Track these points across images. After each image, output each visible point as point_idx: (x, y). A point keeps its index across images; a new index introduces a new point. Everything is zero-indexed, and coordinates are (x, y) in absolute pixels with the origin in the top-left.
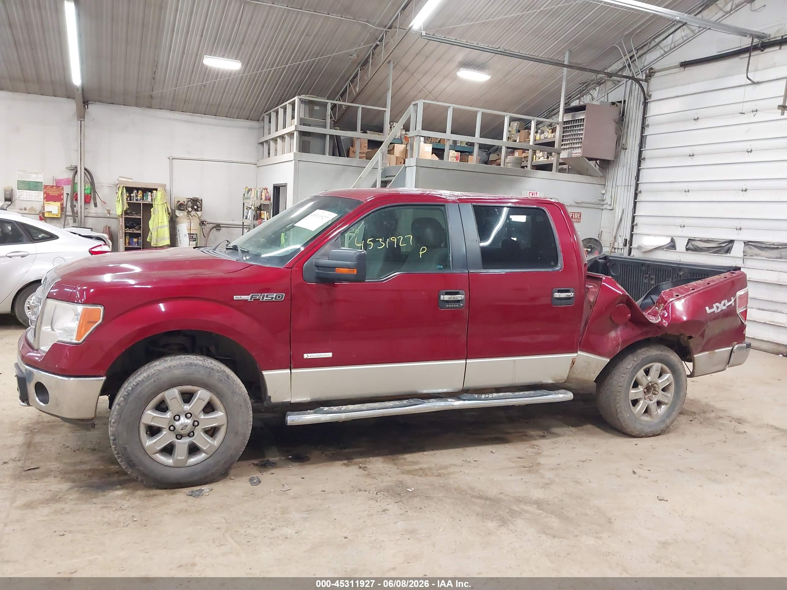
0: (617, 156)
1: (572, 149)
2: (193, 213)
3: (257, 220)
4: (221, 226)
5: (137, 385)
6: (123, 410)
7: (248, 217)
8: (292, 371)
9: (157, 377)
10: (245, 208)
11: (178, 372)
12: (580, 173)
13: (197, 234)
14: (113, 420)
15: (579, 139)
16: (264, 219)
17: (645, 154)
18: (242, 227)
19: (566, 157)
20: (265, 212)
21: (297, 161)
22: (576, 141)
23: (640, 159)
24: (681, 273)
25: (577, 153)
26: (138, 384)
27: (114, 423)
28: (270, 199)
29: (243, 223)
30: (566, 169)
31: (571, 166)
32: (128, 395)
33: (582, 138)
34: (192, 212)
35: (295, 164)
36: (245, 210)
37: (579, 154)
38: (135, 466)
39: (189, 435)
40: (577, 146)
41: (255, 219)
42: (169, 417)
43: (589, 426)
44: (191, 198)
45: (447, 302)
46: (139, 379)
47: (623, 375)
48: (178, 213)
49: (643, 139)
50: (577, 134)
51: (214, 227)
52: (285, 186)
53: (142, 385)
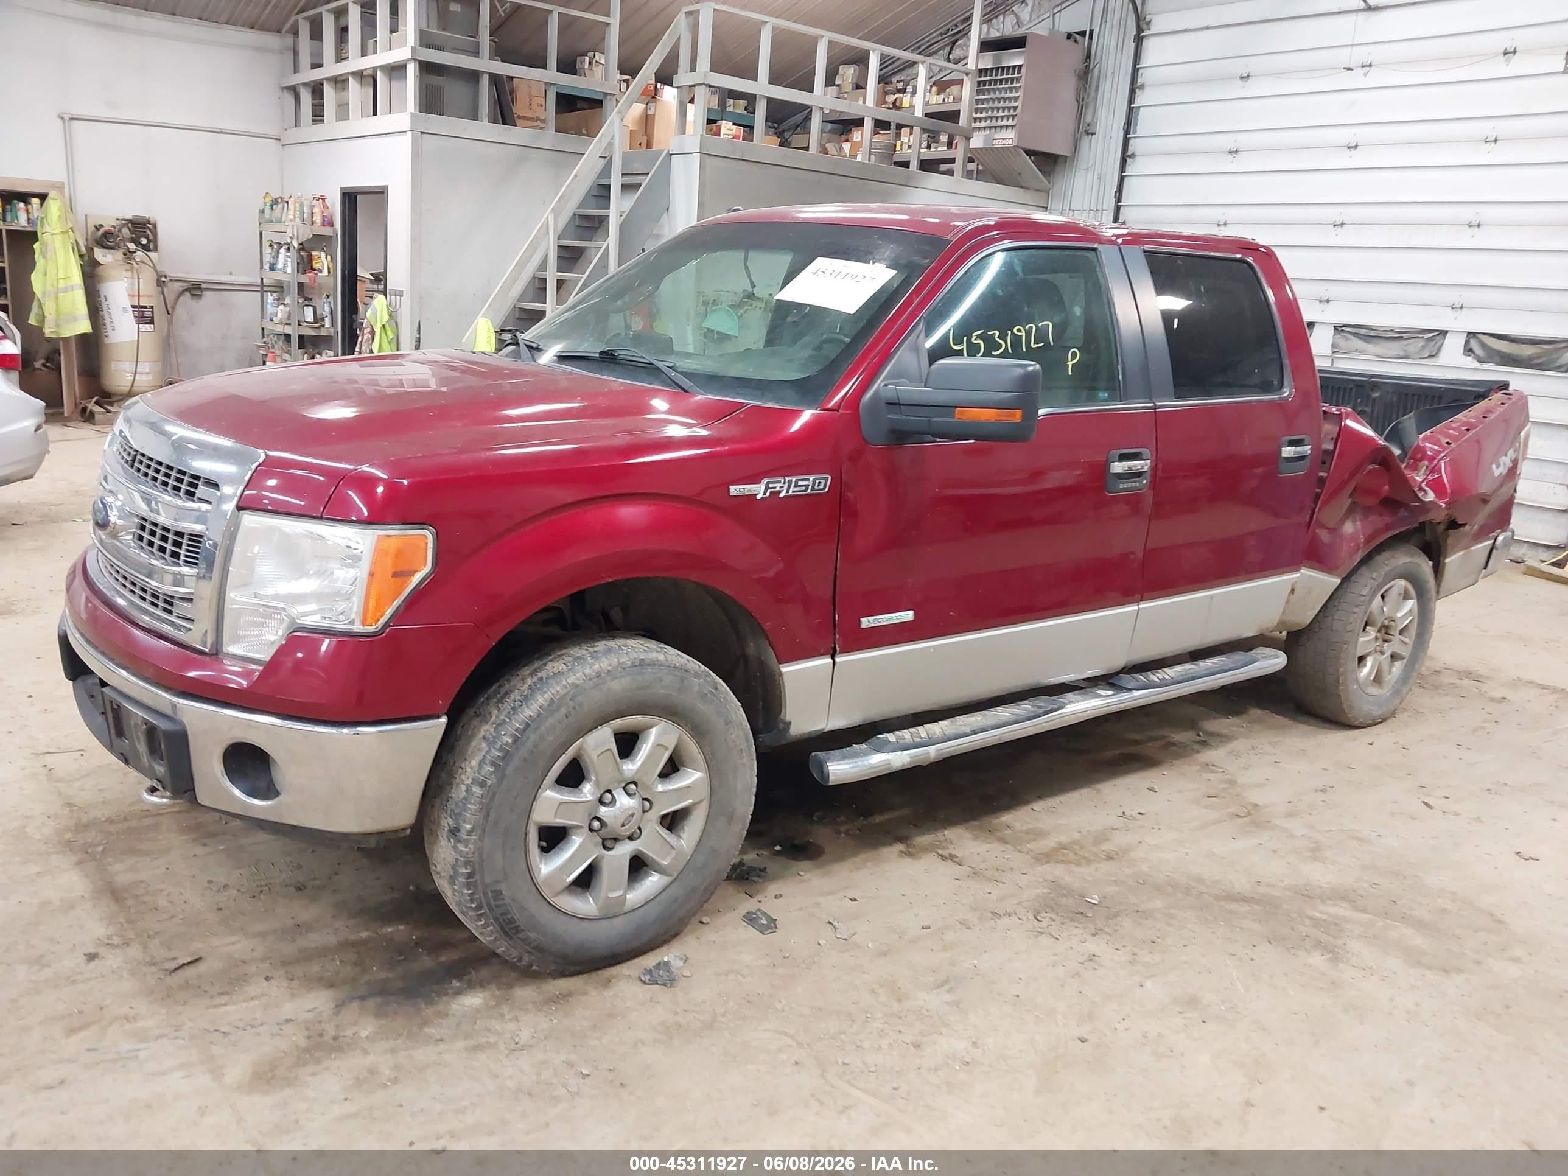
0: (1076, 145)
1: (993, 130)
2: (140, 255)
3: (304, 272)
4: (204, 286)
5: (525, 730)
6: (492, 798)
7: (280, 266)
8: (837, 660)
9: (571, 704)
10: (266, 244)
11: (618, 686)
12: (999, 181)
13: (152, 307)
14: (469, 827)
15: (1009, 108)
16: (321, 271)
17: (1134, 146)
18: (259, 289)
19: (981, 146)
20: (323, 254)
21: (420, 134)
22: (1001, 114)
23: (1125, 157)
24: (1376, 395)
25: (1007, 138)
26: (528, 725)
27: (469, 833)
28: (331, 224)
29: (262, 279)
30: (973, 171)
31: (982, 165)
32: (503, 758)
33: (1015, 108)
34: (138, 253)
35: (414, 141)
36: (267, 250)
37: (1010, 142)
38: (518, 932)
39: (631, 838)
40: (1005, 123)
41: (301, 270)
42: (590, 798)
43: (1256, 712)
44: (130, 217)
45: (1120, 476)
46: (528, 712)
47: (1356, 610)
48: (99, 254)
49: (1131, 112)
50: (1005, 99)
51: (187, 290)
52: (383, 193)
53: (537, 729)
